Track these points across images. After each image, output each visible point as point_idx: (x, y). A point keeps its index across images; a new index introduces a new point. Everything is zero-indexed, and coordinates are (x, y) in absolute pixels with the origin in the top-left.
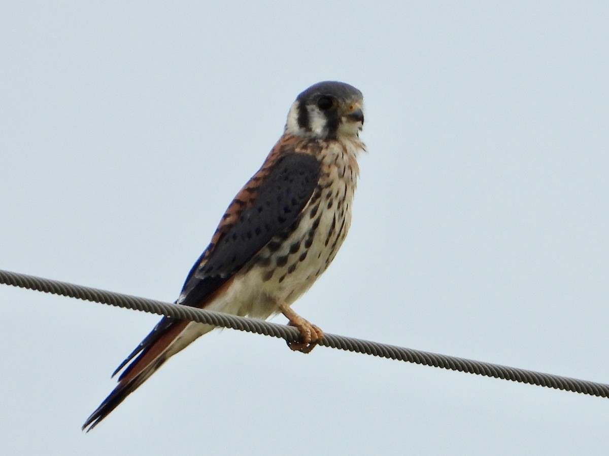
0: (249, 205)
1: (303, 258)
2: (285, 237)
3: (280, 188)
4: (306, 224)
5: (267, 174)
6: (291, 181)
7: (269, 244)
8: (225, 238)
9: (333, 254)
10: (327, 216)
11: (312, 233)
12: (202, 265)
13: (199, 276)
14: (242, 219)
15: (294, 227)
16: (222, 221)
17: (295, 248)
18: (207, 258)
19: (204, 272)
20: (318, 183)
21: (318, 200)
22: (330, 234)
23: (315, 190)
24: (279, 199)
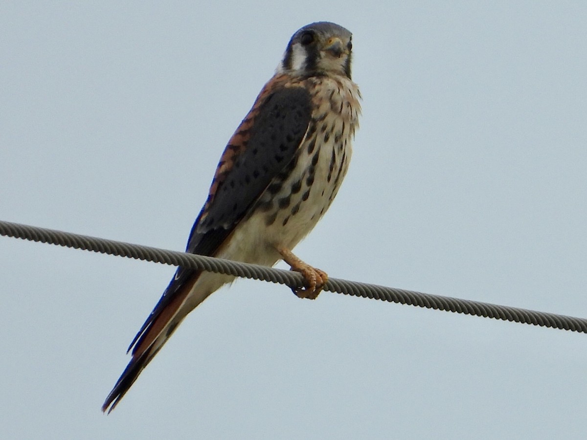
0: (243, 148)
1: (306, 197)
2: (284, 177)
3: (272, 126)
4: (305, 161)
5: (257, 114)
6: (284, 117)
7: (269, 188)
8: (223, 186)
9: (336, 189)
10: (326, 150)
11: (312, 170)
12: (203, 219)
13: (201, 231)
14: (238, 165)
15: (293, 165)
16: (218, 170)
17: (296, 188)
18: (207, 210)
19: (206, 225)
20: (312, 116)
21: (314, 134)
22: (331, 169)
23: (309, 124)
24: (273, 138)
